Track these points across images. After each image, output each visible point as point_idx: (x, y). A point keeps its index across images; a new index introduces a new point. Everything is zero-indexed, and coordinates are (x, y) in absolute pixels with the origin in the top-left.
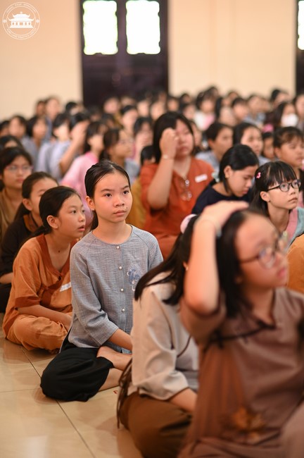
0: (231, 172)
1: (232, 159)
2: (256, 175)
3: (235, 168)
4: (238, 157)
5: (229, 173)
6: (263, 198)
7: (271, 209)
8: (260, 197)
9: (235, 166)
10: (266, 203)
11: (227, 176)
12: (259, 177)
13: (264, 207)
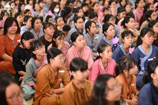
0: (25, 41)
1: (25, 37)
2: (30, 46)
3: (26, 40)
4: (27, 36)
5: (24, 41)
6: (34, 53)
7: (37, 57)
8: (33, 53)
9: (26, 39)
10: (35, 55)
11: (23, 42)
12: (31, 46)
13: (35, 56)
